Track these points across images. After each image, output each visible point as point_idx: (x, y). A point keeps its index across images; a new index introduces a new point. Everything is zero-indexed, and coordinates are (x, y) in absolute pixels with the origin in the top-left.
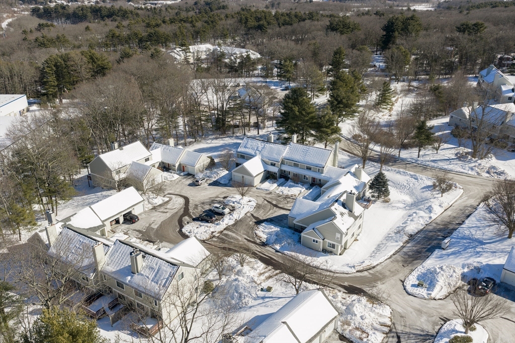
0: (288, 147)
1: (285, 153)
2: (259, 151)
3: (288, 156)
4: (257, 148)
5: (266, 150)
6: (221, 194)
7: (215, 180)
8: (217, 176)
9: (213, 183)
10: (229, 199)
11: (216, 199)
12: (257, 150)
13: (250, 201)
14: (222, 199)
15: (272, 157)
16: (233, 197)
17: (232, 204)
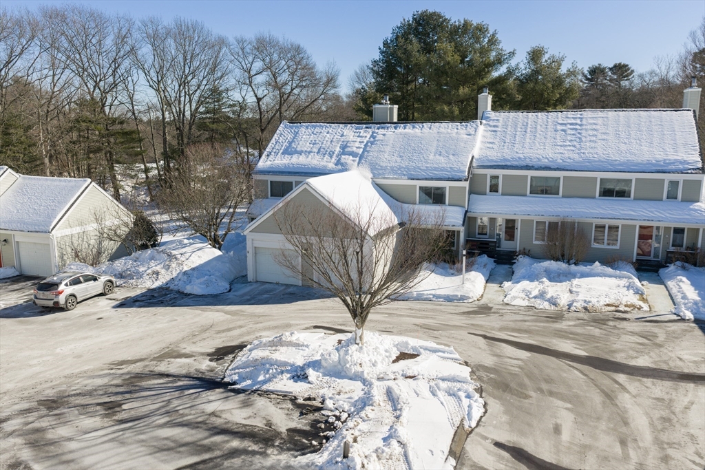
0: (481, 128)
1: (478, 145)
2: (353, 154)
3: (495, 155)
4: (344, 147)
5: (388, 149)
6: (192, 337)
7: (157, 284)
8: (168, 268)
9: (143, 295)
10: (258, 354)
11: (162, 367)
12: (344, 153)
13: (403, 356)
14: (205, 365)
15: (423, 165)
16: (277, 343)
17: (284, 384)
